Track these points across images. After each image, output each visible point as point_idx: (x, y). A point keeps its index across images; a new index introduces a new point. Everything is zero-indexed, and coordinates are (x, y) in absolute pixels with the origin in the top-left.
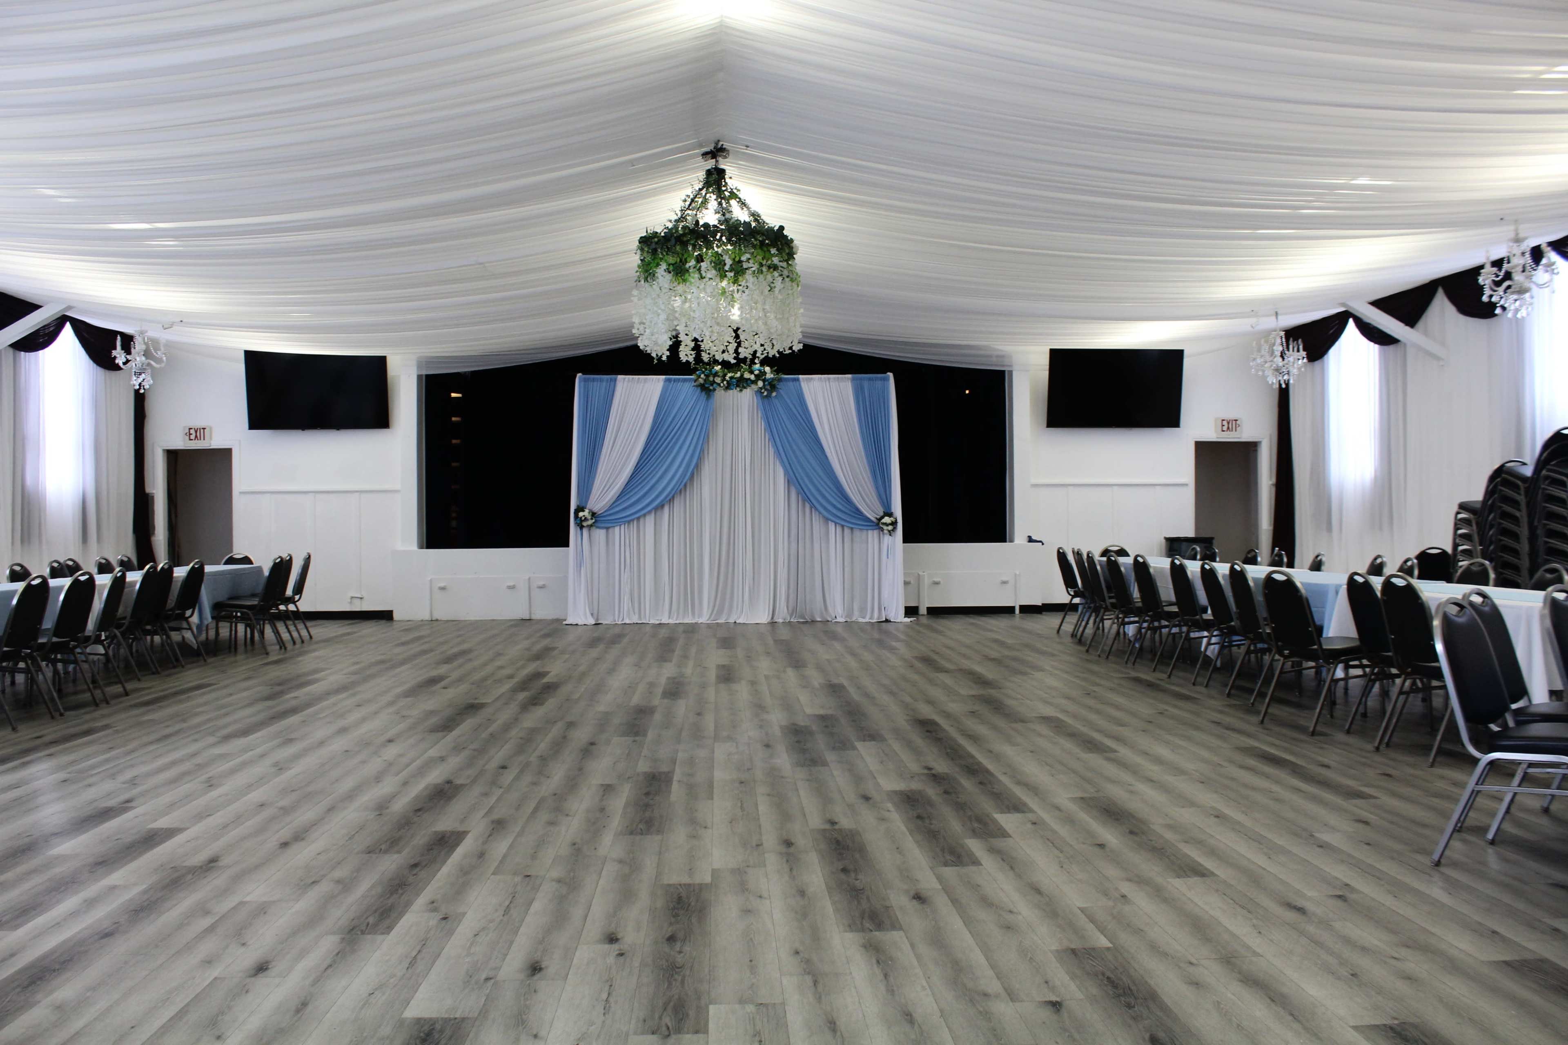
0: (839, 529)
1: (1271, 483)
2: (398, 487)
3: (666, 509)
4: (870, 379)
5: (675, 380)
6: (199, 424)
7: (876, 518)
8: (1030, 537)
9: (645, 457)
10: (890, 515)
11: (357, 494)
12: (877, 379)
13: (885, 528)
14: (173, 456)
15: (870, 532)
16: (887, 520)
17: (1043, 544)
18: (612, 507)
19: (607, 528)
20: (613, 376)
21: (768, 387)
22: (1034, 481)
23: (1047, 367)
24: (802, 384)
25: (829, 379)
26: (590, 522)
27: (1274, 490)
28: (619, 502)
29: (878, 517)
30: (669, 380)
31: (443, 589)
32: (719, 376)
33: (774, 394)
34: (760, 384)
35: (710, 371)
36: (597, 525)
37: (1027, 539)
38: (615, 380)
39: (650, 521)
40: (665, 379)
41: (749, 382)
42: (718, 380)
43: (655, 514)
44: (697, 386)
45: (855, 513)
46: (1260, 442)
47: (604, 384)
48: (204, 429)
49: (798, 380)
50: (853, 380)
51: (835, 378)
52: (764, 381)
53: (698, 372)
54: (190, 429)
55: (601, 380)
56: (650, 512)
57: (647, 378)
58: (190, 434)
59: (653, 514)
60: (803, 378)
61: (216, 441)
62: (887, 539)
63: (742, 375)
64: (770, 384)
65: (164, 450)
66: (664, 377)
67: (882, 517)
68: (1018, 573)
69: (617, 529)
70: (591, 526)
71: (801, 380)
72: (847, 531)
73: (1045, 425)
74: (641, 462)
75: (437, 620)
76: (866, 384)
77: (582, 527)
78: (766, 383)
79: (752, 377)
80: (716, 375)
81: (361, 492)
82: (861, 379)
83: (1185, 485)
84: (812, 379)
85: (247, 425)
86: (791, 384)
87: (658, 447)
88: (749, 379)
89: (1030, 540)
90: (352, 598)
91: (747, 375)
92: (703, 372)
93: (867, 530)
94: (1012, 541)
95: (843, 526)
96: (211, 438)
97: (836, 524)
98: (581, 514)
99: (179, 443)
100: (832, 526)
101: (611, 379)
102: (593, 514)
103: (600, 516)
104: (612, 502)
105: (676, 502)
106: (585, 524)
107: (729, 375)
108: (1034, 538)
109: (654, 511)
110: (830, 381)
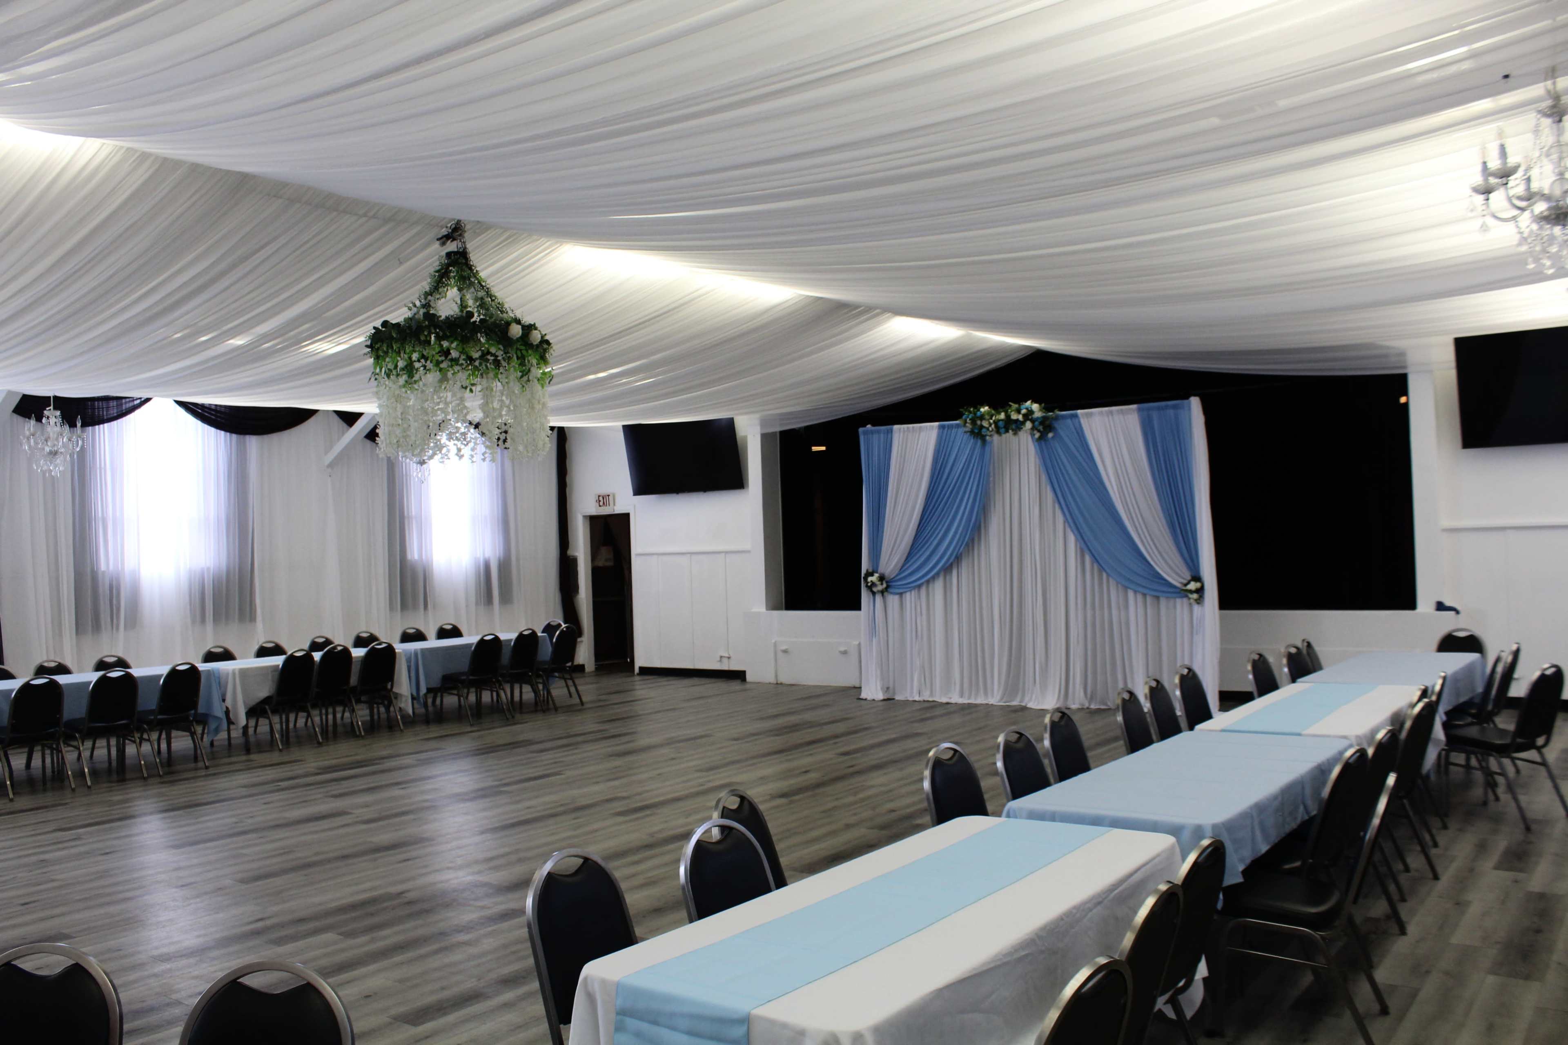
0: (1140, 597)
2: (748, 547)
3: (954, 569)
4: (1159, 409)
5: (948, 427)
6: (604, 491)
7: (1181, 583)
8: (1439, 603)
9: (927, 515)
10: (1198, 579)
11: (724, 554)
12: (1167, 407)
13: (1192, 595)
14: (595, 521)
15: (1178, 601)
16: (1193, 586)
18: (902, 569)
19: (901, 594)
20: (889, 427)
21: (1041, 428)
22: (1448, 525)
24: (1082, 421)
25: (1111, 412)
26: (880, 588)
28: (908, 565)
29: (1185, 582)
31: (785, 651)
32: (985, 419)
33: (1050, 435)
34: (1032, 425)
35: (975, 414)
36: (891, 590)
37: (1433, 606)
38: (892, 431)
39: (938, 585)
40: (939, 425)
41: (1018, 423)
45: (1157, 579)
47: (882, 435)
48: (609, 496)
49: (1076, 416)
50: (1139, 410)
51: (1118, 411)
52: (1033, 421)
53: (963, 417)
54: (599, 496)
55: (879, 432)
56: (937, 574)
57: (920, 427)
58: (600, 501)
60: (1082, 414)
61: (619, 508)
62: (1196, 609)
63: (1008, 417)
64: (1041, 423)
65: (585, 517)
66: (937, 424)
67: (1188, 583)
69: (908, 594)
70: (882, 592)
71: (1080, 416)
72: (1148, 599)
73: (1460, 444)
74: (923, 521)
75: (781, 684)
76: (1155, 415)
77: (874, 593)
78: (1037, 423)
79: (1020, 417)
80: (982, 418)
81: (726, 553)
82: (1149, 409)
84: (1092, 413)
85: (632, 494)
86: (1069, 421)
87: (939, 500)
88: (1017, 420)
89: (1441, 607)
90: (721, 657)
91: (1014, 416)
92: (968, 416)
93: (1175, 598)
94: (1416, 609)
95: (1144, 595)
96: (614, 505)
97: (1135, 592)
98: (870, 579)
99: (593, 509)
100: (1131, 594)
101: (888, 431)
102: (882, 578)
103: (892, 580)
104: (900, 565)
105: (964, 564)
106: (875, 589)
107: (995, 417)
108: (1446, 604)
109: (942, 574)
110: (1112, 415)
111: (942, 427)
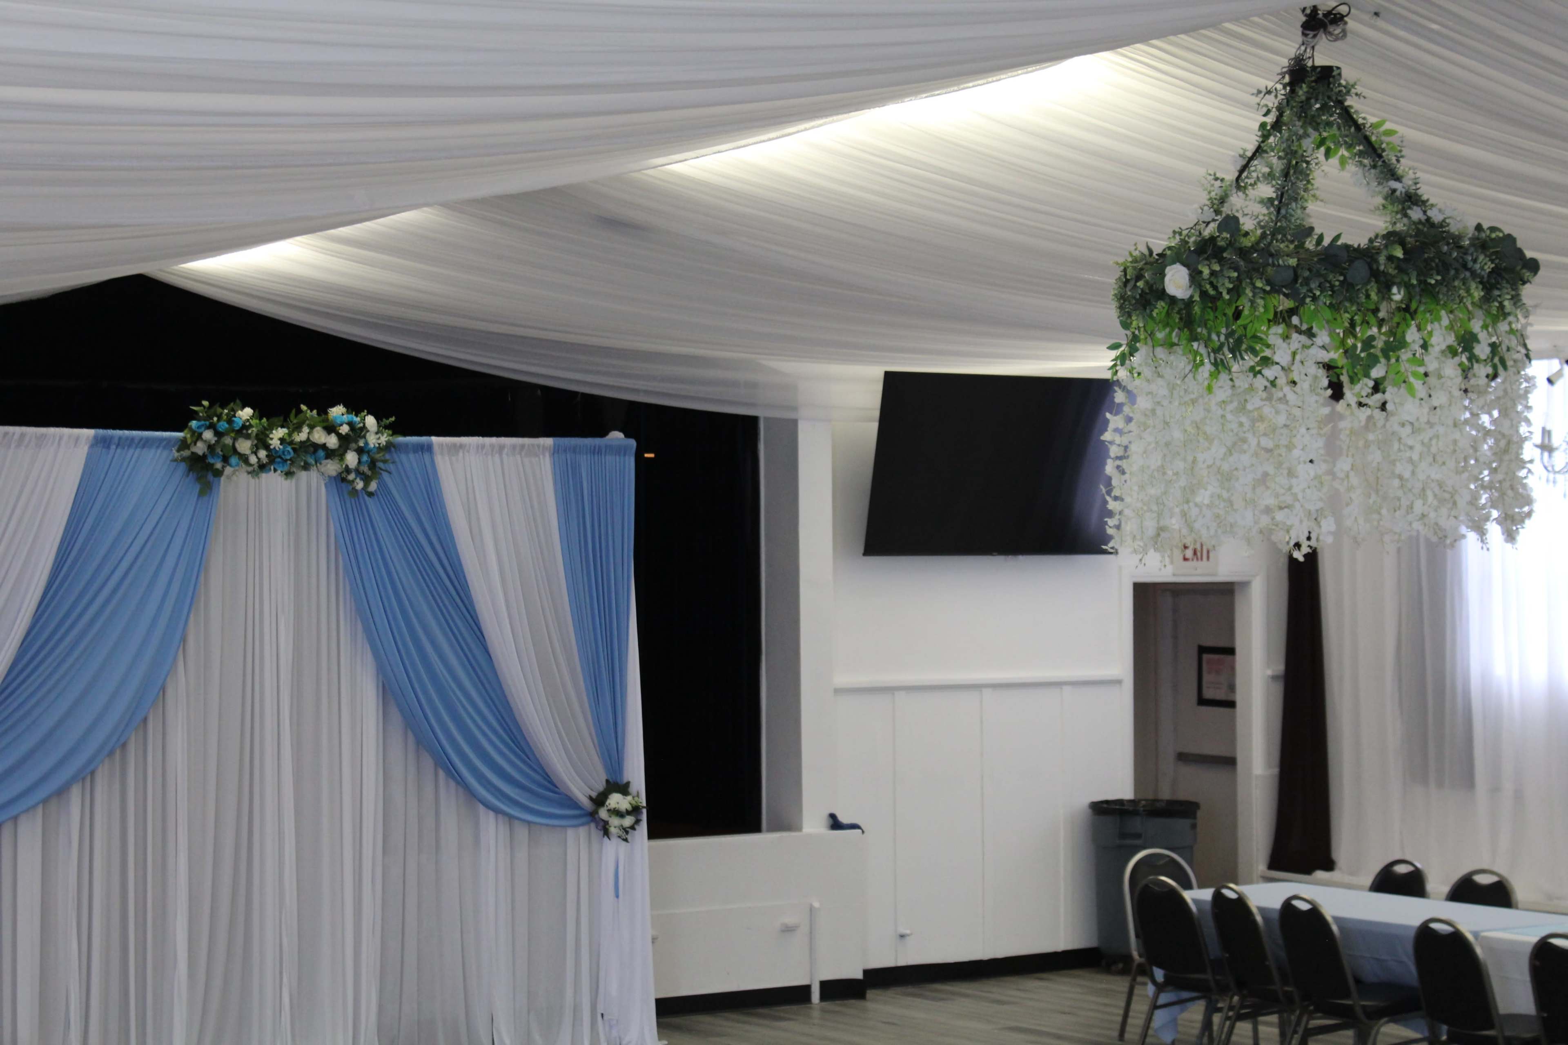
0: (505, 828)
1: (1269, 672)
3: (75, 793)
4: (593, 451)
5: (120, 443)
7: (591, 798)
8: (833, 816)
9: (29, 656)
10: (624, 789)
12: (608, 450)
13: (615, 821)
15: (570, 832)
16: (616, 800)
17: (863, 832)
21: (367, 469)
22: (842, 679)
23: (877, 414)
24: (439, 459)
25: (501, 449)
27: (1278, 689)
29: (595, 795)
30: (105, 443)
32: (248, 437)
33: (380, 487)
34: (351, 458)
35: (230, 421)
37: (824, 821)
39: (30, 831)
40: (96, 437)
41: (321, 453)
42: (244, 446)
43: (44, 809)
44: (183, 459)
45: (540, 785)
46: (1245, 585)
49: (429, 448)
50: (556, 449)
51: (514, 447)
52: (360, 451)
53: (194, 424)
56: (30, 807)
57: (43, 436)
59: (40, 810)
60: (441, 445)
62: (612, 848)
63: (309, 436)
64: (372, 460)
66: (92, 433)
67: (605, 796)
68: (816, 905)
71: (436, 448)
72: (520, 832)
73: (862, 549)
74: (20, 666)
76: (584, 461)
78: (363, 458)
79: (332, 441)
82: (572, 449)
83: (1119, 682)
84: (461, 446)
86: (413, 459)
88: (324, 446)
89: (835, 824)
91: (320, 436)
92: (212, 426)
93: (564, 827)
94: (799, 828)
95: (512, 820)
97: (500, 814)
100: (490, 820)
107: (279, 433)
108: (843, 819)
109: (41, 806)
110: (500, 453)
111: (97, 442)
